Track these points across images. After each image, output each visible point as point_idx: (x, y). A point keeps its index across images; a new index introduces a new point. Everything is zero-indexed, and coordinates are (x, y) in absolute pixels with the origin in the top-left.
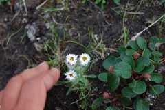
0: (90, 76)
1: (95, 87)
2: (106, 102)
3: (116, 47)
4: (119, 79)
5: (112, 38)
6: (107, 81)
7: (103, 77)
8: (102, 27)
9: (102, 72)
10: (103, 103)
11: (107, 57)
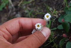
0: (53, 29)
1: (57, 34)
2: (66, 41)
3: (63, 10)
4: (69, 25)
5: (60, 6)
6: (63, 28)
7: (60, 27)
8: (53, 3)
9: (59, 25)
10: (65, 41)
11: (59, 16)
